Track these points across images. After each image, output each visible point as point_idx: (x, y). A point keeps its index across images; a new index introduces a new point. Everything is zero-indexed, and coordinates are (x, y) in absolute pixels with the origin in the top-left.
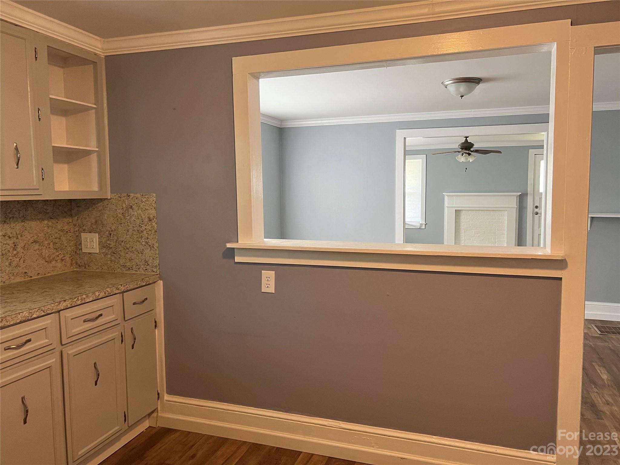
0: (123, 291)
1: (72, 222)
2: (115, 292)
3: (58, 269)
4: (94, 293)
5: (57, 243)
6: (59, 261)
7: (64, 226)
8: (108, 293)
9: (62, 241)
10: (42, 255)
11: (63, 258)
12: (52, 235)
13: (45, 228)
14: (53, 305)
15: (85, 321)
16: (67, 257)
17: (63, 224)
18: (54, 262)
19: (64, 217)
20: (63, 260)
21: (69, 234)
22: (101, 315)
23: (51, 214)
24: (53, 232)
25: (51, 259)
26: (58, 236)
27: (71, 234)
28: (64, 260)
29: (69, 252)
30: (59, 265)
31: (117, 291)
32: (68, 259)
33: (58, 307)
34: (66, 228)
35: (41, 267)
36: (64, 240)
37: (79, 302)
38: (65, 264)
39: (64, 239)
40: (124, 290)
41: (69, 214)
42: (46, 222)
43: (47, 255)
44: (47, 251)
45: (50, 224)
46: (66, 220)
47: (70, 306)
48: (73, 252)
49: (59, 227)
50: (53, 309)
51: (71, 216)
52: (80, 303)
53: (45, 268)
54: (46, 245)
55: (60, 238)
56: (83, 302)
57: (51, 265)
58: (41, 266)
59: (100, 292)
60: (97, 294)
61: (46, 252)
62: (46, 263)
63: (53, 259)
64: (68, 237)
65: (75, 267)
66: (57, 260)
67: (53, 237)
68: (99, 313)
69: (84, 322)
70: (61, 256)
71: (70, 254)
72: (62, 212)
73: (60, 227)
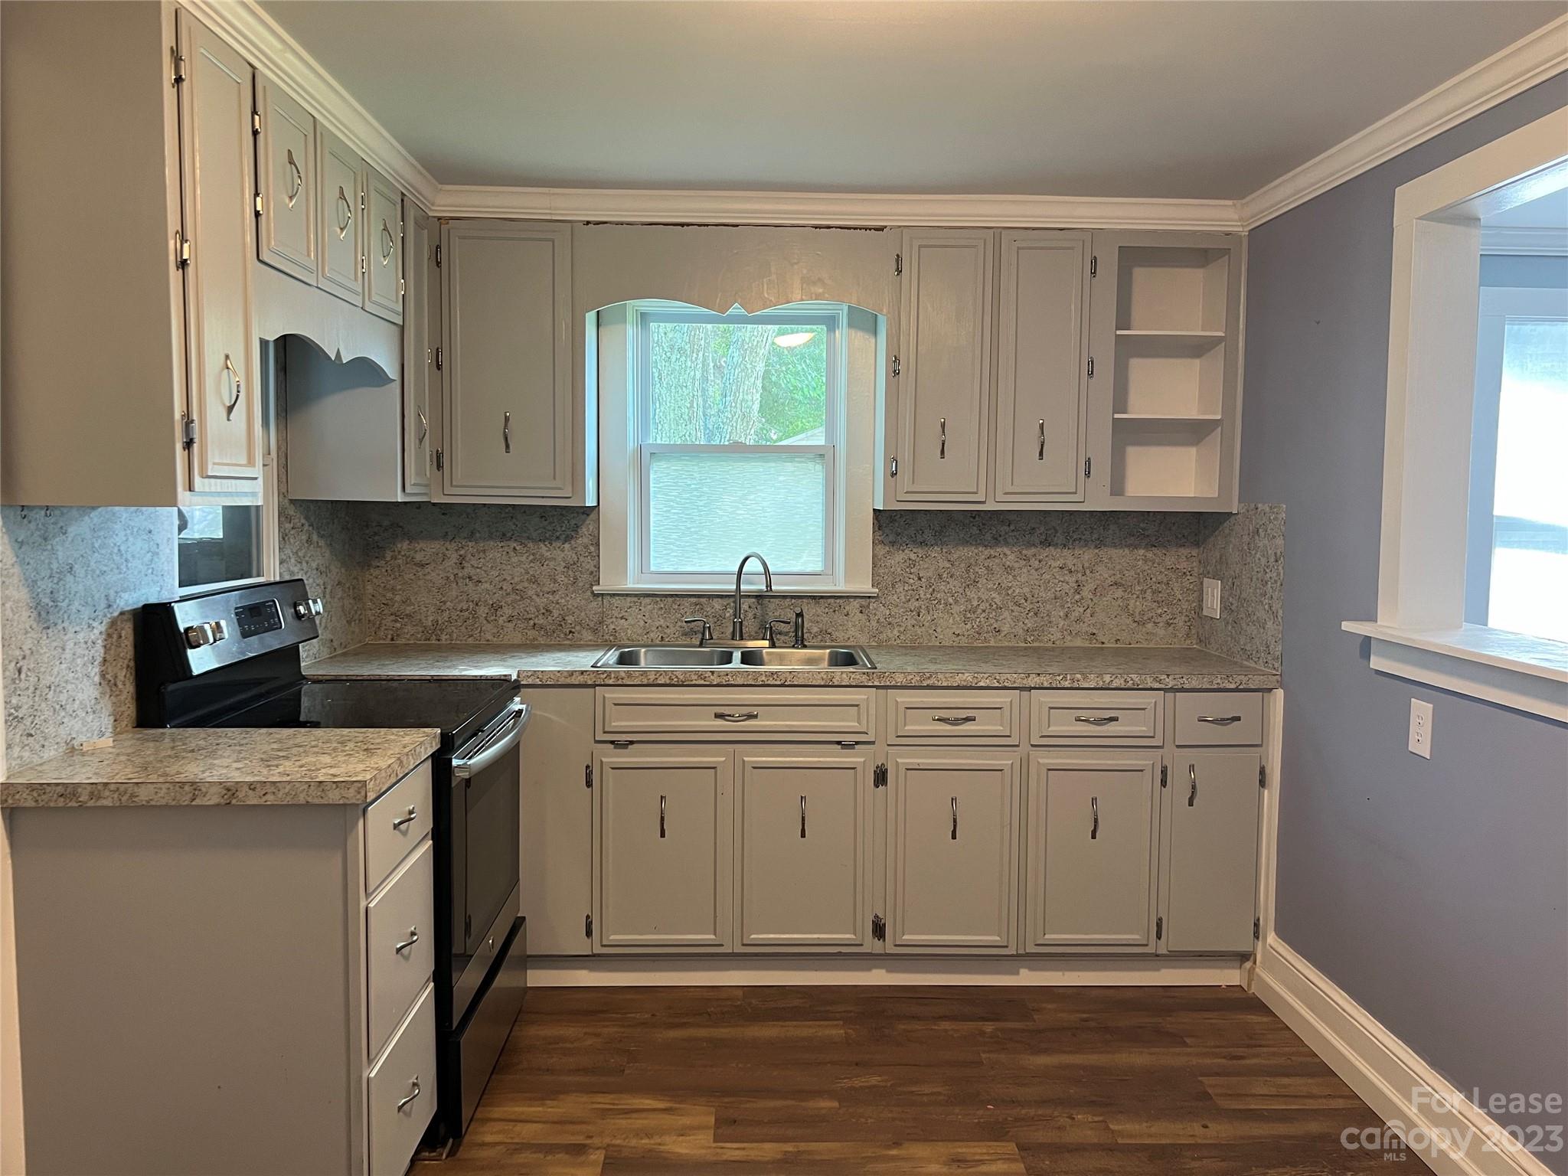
0: (1171, 688)
1: (1198, 555)
2: (1150, 684)
3: (1158, 639)
4: (1100, 675)
5: (1160, 592)
6: (1161, 625)
7: (1179, 562)
8: (1133, 684)
9: (1172, 589)
10: (1128, 610)
11: (1171, 621)
12: (1152, 576)
13: (1140, 563)
14: (1015, 676)
15: (1078, 720)
16: (1180, 621)
17: (1180, 558)
18: (1150, 626)
19: (1181, 546)
20: (1170, 626)
21: (1188, 577)
22: (1115, 719)
23: (1154, 539)
24: (1154, 572)
25: (1145, 618)
26: (1165, 580)
27: (1193, 578)
28: (1172, 626)
29: (1185, 611)
30: (1161, 632)
31: (1157, 685)
32: (1181, 624)
33: (1025, 682)
34: (1183, 565)
35: (1124, 630)
36: (1175, 589)
37: (1067, 684)
38: (1174, 632)
39: (1176, 586)
40: (1175, 685)
41: (1192, 541)
42: (1142, 552)
43: (1137, 611)
44: (1138, 603)
45: (1150, 555)
46: (1184, 551)
47: (1048, 686)
48: (1193, 612)
49: (1169, 561)
50: (1015, 682)
51: (1196, 545)
52: (1069, 686)
53: (1131, 632)
54: (1138, 593)
55: (1168, 583)
56: (1076, 685)
57: (1144, 629)
58: (1124, 628)
59: (1113, 677)
60: (1107, 678)
61: (1137, 606)
62: (1136, 624)
63: (1149, 619)
64: (1186, 584)
65: (1194, 642)
66: (1156, 621)
67: (1154, 579)
68: (1112, 714)
69: (1076, 720)
70: (1165, 617)
71: (1186, 616)
72: (1177, 537)
73: (1170, 563)
